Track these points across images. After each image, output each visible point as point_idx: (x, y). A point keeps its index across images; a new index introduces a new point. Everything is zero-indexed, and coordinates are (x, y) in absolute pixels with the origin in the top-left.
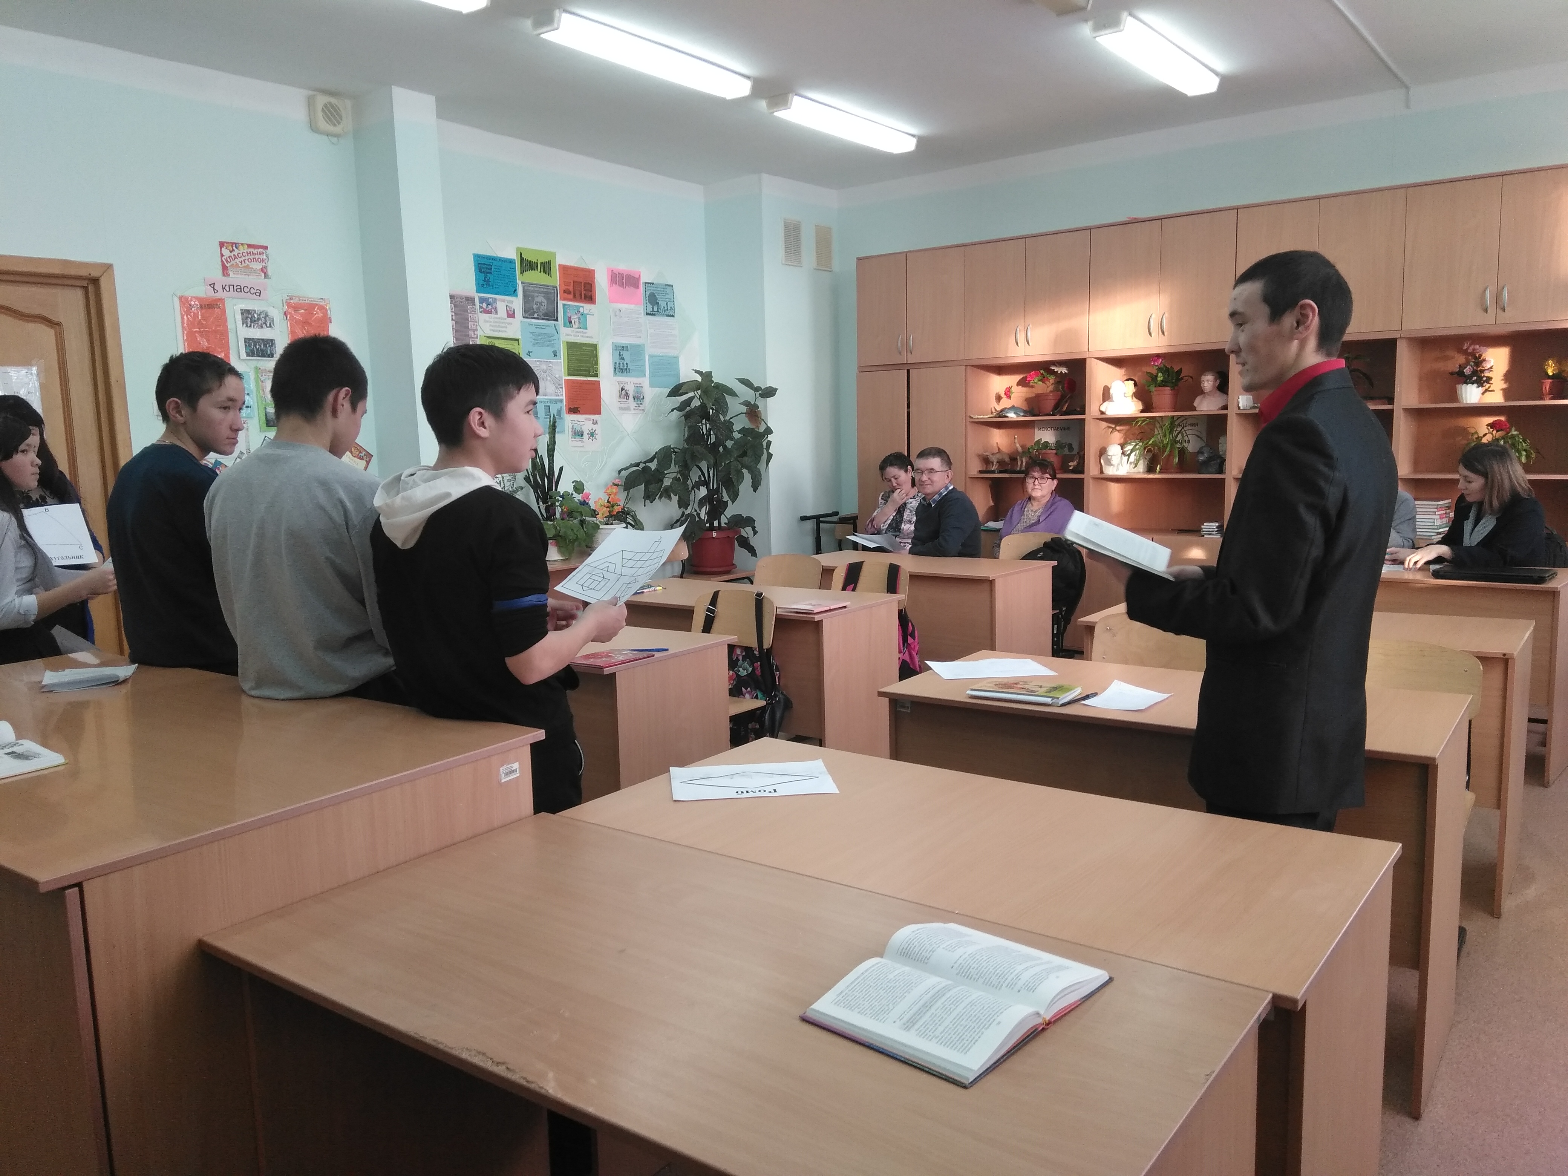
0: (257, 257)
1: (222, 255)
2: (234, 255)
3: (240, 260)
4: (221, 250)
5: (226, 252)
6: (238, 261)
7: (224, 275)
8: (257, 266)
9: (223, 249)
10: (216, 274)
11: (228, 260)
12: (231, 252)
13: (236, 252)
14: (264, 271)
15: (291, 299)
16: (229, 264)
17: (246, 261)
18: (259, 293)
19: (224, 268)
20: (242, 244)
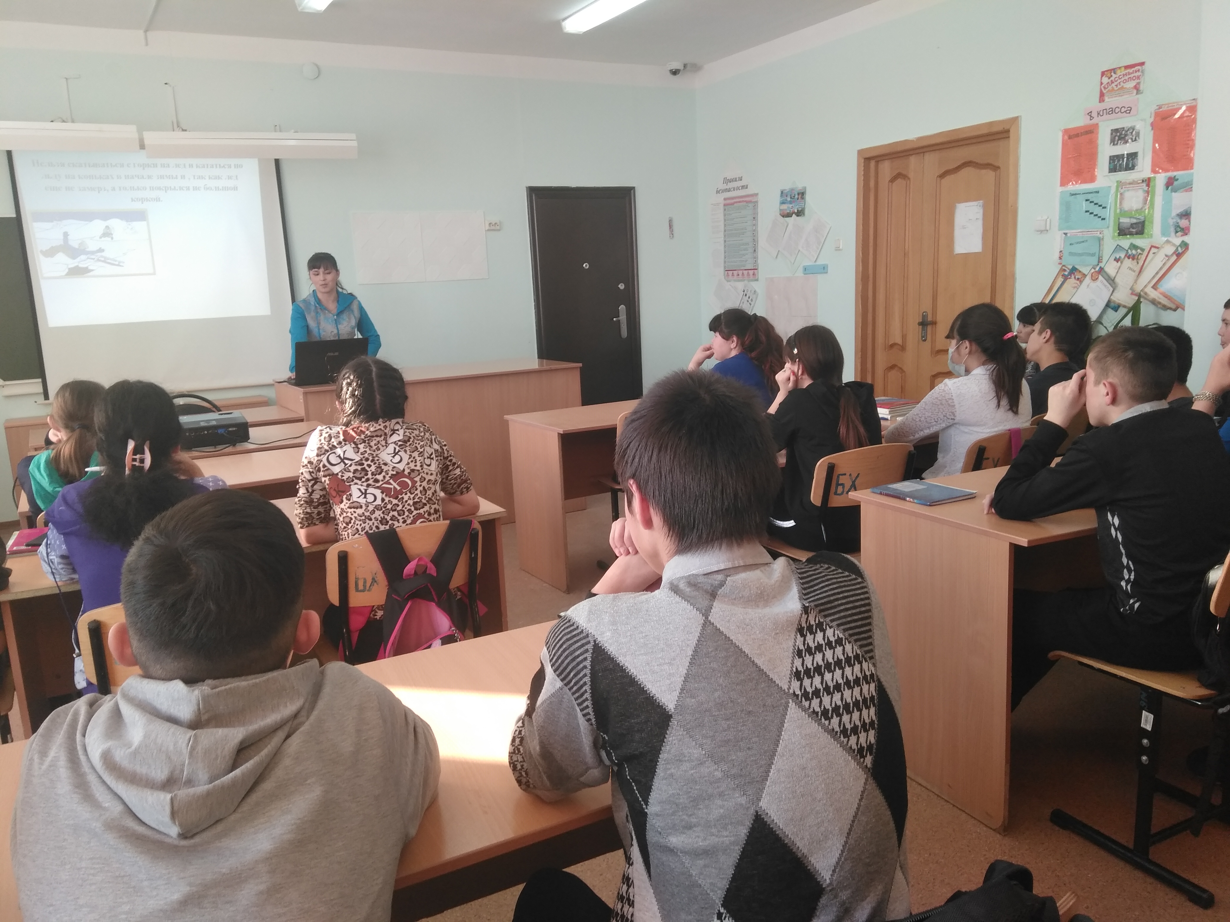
0: (1132, 76)
1: (1102, 84)
2: (1112, 81)
3: (1116, 83)
4: (1101, 79)
5: (1105, 80)
6: (1113, 85)
7: (1100, 102)
8: (1132, 84)
9: (1103, 78)
10: (1094, 103)
11: (1106, 87)
12: (1109, 78)
13: (1114, 76)
14: (1137, 88)
15: (1160, 108)
16: (1107, 90)
17: (1122, 84)
18: (1129, 110)
19: (1102, 95)
20: (1120, 68)
